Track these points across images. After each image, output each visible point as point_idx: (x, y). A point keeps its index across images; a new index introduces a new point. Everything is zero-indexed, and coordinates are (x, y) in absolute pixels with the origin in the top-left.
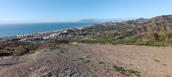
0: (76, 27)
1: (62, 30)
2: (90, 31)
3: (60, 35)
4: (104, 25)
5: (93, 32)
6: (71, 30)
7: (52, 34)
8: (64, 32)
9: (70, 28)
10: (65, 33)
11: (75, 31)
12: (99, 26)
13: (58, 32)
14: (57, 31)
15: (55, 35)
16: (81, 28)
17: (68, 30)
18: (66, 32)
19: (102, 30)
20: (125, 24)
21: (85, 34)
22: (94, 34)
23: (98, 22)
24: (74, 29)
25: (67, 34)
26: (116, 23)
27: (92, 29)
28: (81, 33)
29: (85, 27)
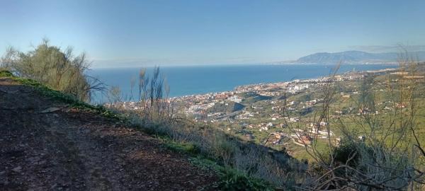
0: (278, 85)
1: (223, 93)
3: (214, 110)
4: (401, 77)
6: (256, 95)
7: (188, 107)
8: (231, 99)
9: (256, 88)
10: (230, 103)
11: (270, 98)
13: (210, 100)
14: (209, 95)
15: (198, 110)
16: (297, 88)
17: (245, 95)
18: (238, 101)
21: (308, 111)
22: (345, 112)
24: (271, 91)
25: (239, 107)
27: (341, 90)
28: (292, 106)
29: (315, 83)
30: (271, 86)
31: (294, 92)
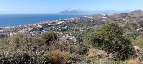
0: (54, 21)
1: (35, 24)
2: (72, 27)
3: (32, 30)
4: (90, 19)
5: (76, 28)
6: (47, 25)
7: (22, 30)
8: (38, 26)
9: (47, 22)
10: (39, 28)
11: (52, 26)
12: (84, 19)
13: (30, 27)
14: (29, 25)
15: (26, 31)
16: (60, 22)
17: (43, 25)
18: (41, 27)
19: (88, 25)
20: (116, 17)
21: (65, 30)
22: (76, 30)
23: (83, 14)
24: (52, 23)
25: (41, 29)
26: (106, 16)
27: (74, 23)
28: (60, 28)
29: (66, 20)
30: (52, 21)
31: (60, 24)
